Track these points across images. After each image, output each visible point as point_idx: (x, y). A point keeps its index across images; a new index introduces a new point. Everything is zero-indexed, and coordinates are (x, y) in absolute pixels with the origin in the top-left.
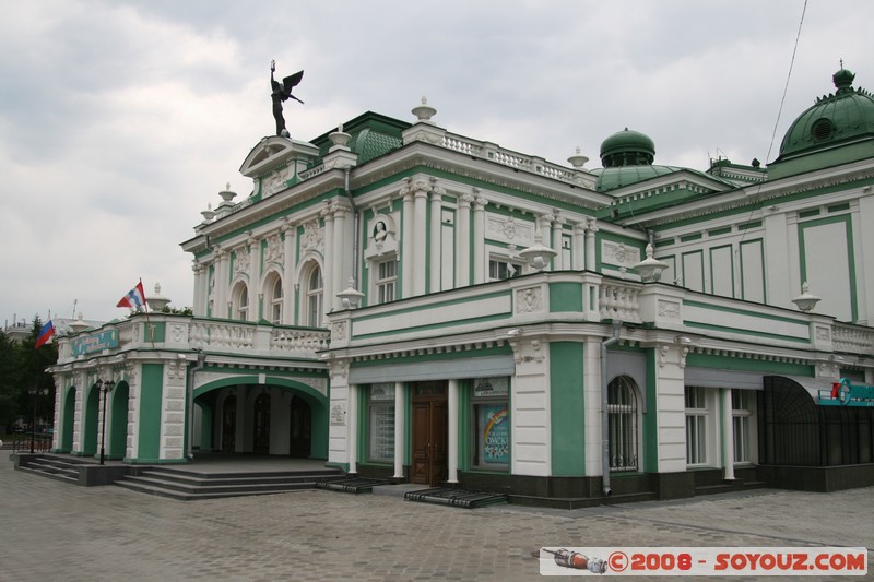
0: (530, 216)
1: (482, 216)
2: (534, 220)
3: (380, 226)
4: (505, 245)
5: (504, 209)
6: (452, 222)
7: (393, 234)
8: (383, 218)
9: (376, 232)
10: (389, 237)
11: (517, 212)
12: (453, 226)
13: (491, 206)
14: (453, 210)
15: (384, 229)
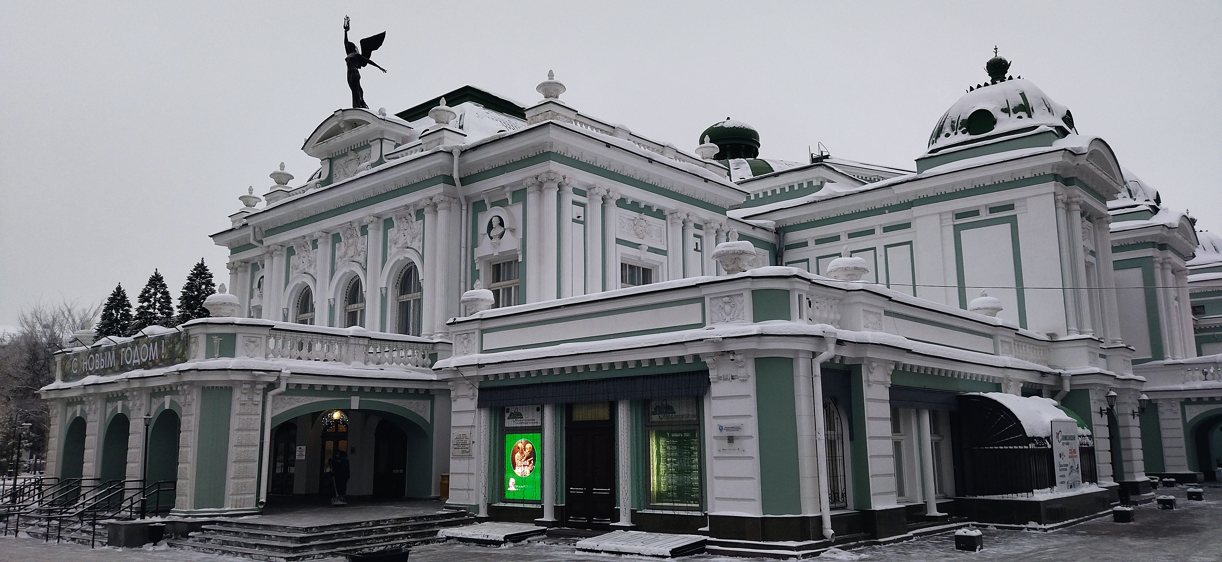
0: (660, 214)
1: (615, 213)
2: (664, 218)
3: (495, 222)
4: (636, 246)
5: (635, 206)
6: (582, 219)
7: (513, 231)
8: (499, 211)
9: (490, 227)
10: (507, 234)
11: (648, 210)
12: (584, 223)
13: (622, 203)
14: (583, 205)
15: (502, 224)
